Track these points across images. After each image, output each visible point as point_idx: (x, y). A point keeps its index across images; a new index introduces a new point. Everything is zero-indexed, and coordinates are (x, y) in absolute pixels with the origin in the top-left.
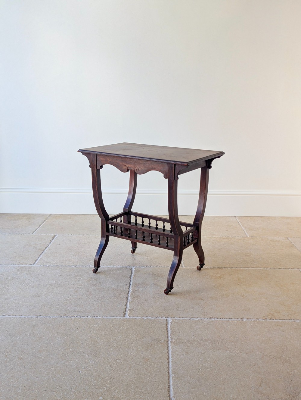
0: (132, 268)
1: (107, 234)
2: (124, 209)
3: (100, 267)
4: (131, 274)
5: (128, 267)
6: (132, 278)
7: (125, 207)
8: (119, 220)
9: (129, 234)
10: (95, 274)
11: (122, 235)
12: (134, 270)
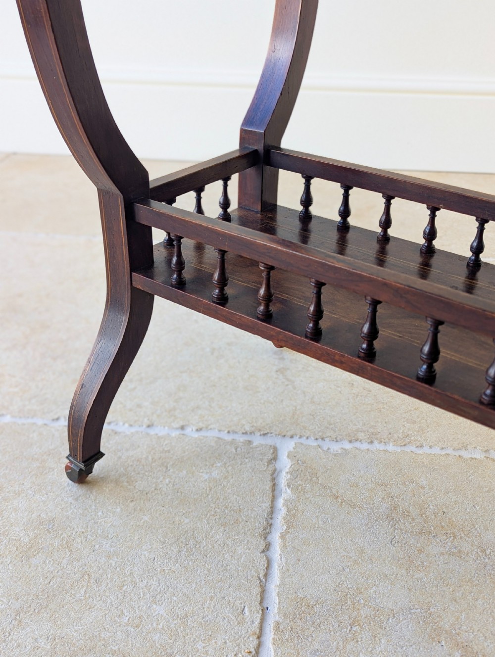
0: (275, 450)
1: (140, 280)
2: (245, 136)
3: (102, 455)
4: (274, 499)
5: (257, 441)
6: (276, 538)
7: (248, 121)
8: (213, 192)
9: (268, 298)
10: (74, 487)
11: (223, 300)
12: (285, 464)
